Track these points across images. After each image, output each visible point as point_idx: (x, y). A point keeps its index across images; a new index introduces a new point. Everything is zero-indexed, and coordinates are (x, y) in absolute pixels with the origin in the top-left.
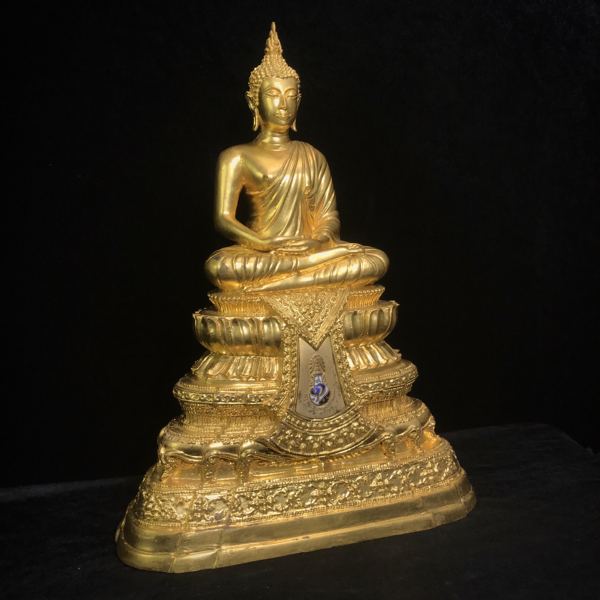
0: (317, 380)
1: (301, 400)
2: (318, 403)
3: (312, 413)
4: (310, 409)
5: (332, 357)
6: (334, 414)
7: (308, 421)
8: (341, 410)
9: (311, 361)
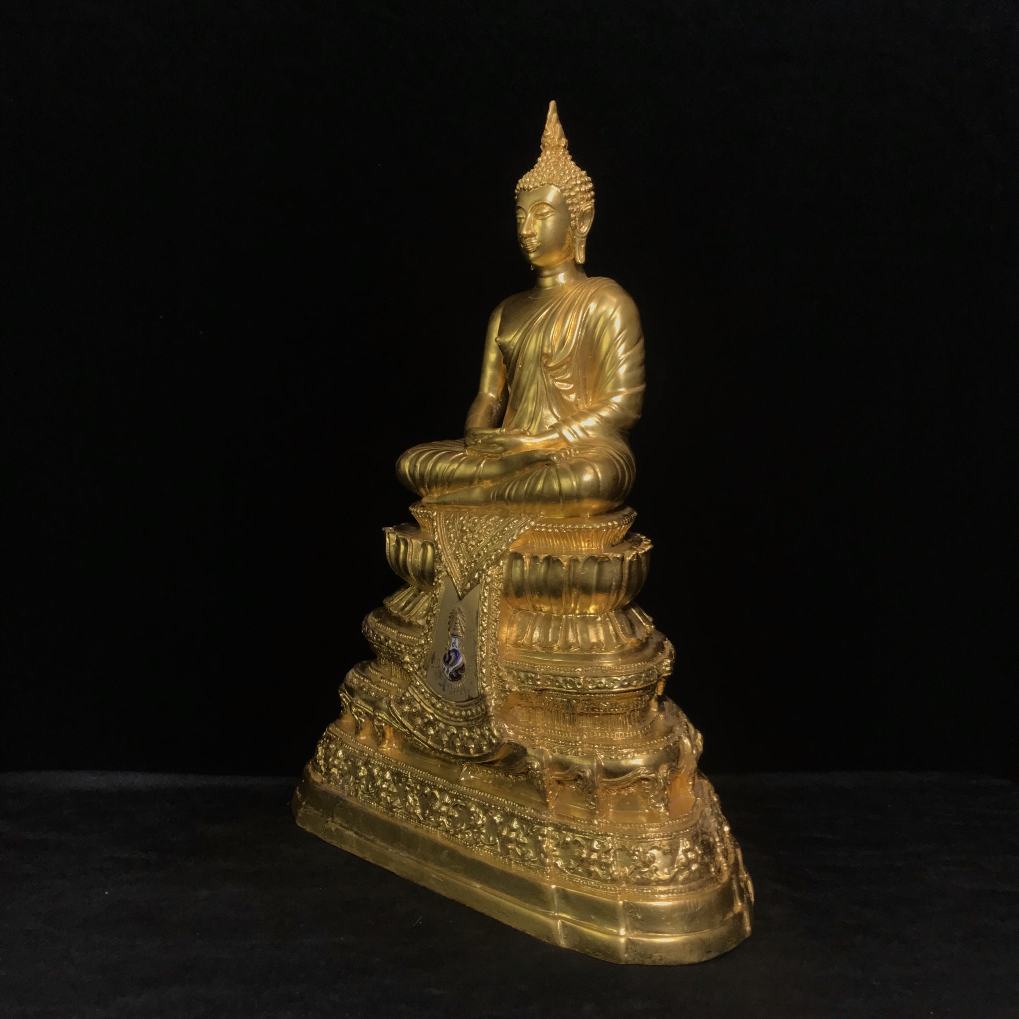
0: (453, 643)
1: (433, 664)
2: (448, 676)
3: (441, 688)
4: (442, 683)
5: (475, 616)
6: (465, 700)
7: (438, 698)
8: (475, 698)
9: (451, 613)
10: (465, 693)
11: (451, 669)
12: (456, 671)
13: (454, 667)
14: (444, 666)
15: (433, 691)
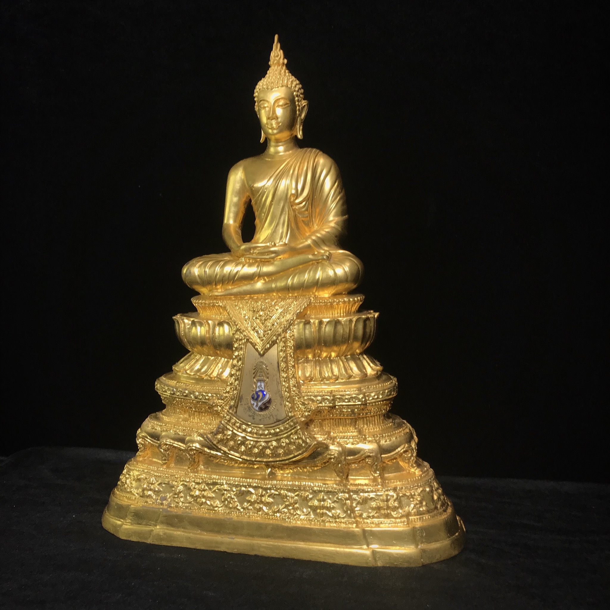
0: (259, 386)
1: (242, 403)
2: (257, 409)
3: (251, 418)
4: (251, 414)
5: (276, 365)
6: (273, 422)
7: (247, 425)
8: (282, 420)
9: (255, 366)
10: (273, 417)
11: (260, 404)
12: (264, 404)
13: (262, 402)
14: (252, 402)
15: (243, 421)
